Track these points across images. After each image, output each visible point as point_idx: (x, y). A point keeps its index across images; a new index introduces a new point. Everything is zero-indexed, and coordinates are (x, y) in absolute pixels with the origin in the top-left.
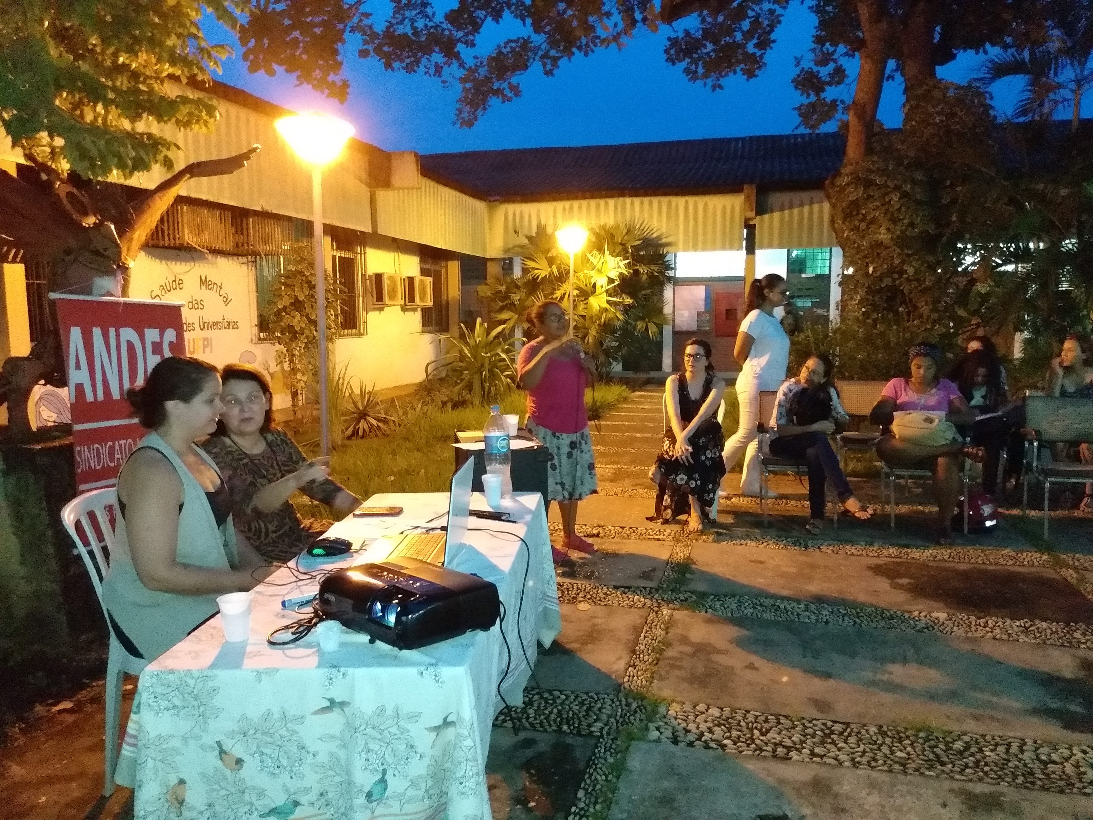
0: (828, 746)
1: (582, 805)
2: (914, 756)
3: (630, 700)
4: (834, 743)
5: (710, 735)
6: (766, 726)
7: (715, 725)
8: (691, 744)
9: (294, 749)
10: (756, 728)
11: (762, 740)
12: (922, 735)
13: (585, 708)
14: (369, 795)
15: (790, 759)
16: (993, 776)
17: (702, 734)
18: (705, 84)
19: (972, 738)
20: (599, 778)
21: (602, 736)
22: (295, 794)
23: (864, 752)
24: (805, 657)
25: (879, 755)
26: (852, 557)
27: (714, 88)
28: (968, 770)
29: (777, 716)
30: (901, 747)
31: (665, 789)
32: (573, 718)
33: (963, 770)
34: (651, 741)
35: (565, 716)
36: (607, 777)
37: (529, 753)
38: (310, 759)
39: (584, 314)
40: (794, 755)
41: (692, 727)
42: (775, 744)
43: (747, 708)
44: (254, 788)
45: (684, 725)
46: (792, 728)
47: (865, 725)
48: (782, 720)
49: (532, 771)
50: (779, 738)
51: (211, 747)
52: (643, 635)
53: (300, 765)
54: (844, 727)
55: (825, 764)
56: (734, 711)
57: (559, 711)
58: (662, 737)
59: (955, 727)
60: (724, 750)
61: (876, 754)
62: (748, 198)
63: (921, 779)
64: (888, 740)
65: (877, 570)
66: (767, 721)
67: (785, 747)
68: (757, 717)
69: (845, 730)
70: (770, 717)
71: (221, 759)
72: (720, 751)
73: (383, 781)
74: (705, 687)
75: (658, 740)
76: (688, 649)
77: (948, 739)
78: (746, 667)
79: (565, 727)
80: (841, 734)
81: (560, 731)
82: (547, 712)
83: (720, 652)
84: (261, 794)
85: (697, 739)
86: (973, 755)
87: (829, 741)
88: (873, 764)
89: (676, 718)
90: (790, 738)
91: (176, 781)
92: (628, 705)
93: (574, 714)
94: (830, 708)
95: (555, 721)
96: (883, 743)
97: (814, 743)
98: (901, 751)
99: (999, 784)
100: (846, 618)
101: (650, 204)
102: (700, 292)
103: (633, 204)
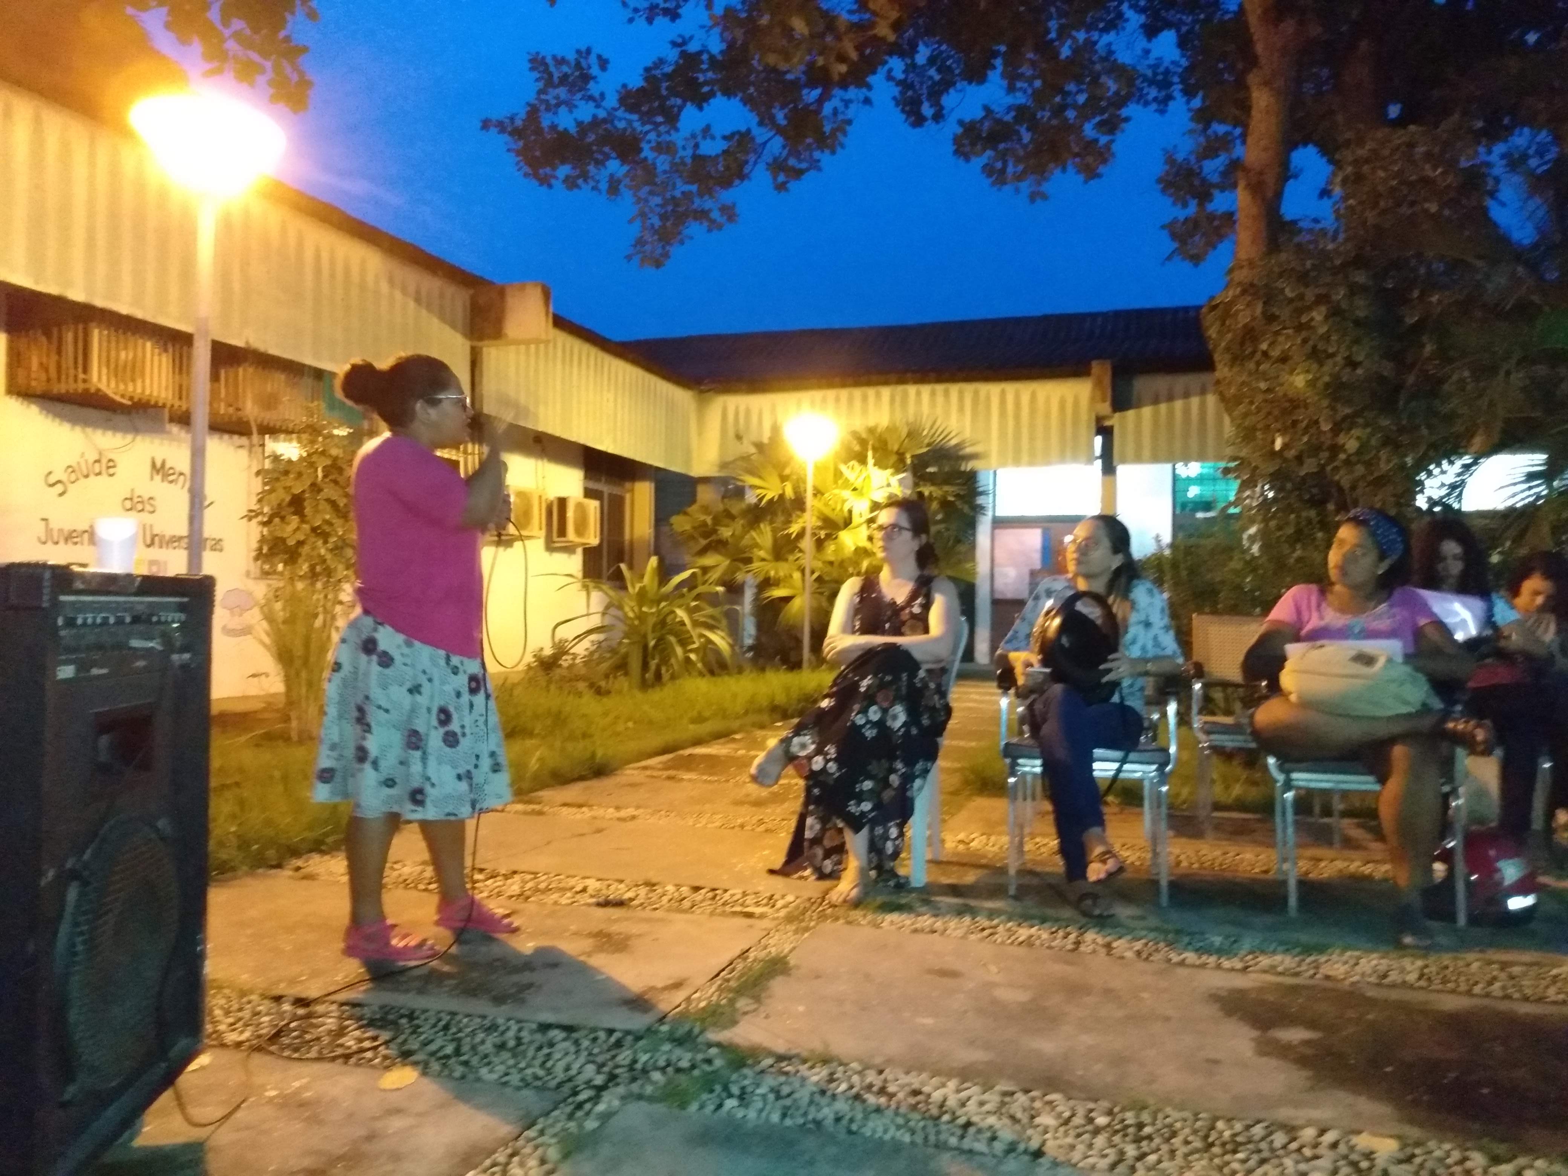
18: (1017, 191)
26: (1182, 972)
27: (1033, 197)
62: (1098, 384)
65: (1232, 1004)
101: (947, 394)
102: (1033, 538)
103: (918, 394)
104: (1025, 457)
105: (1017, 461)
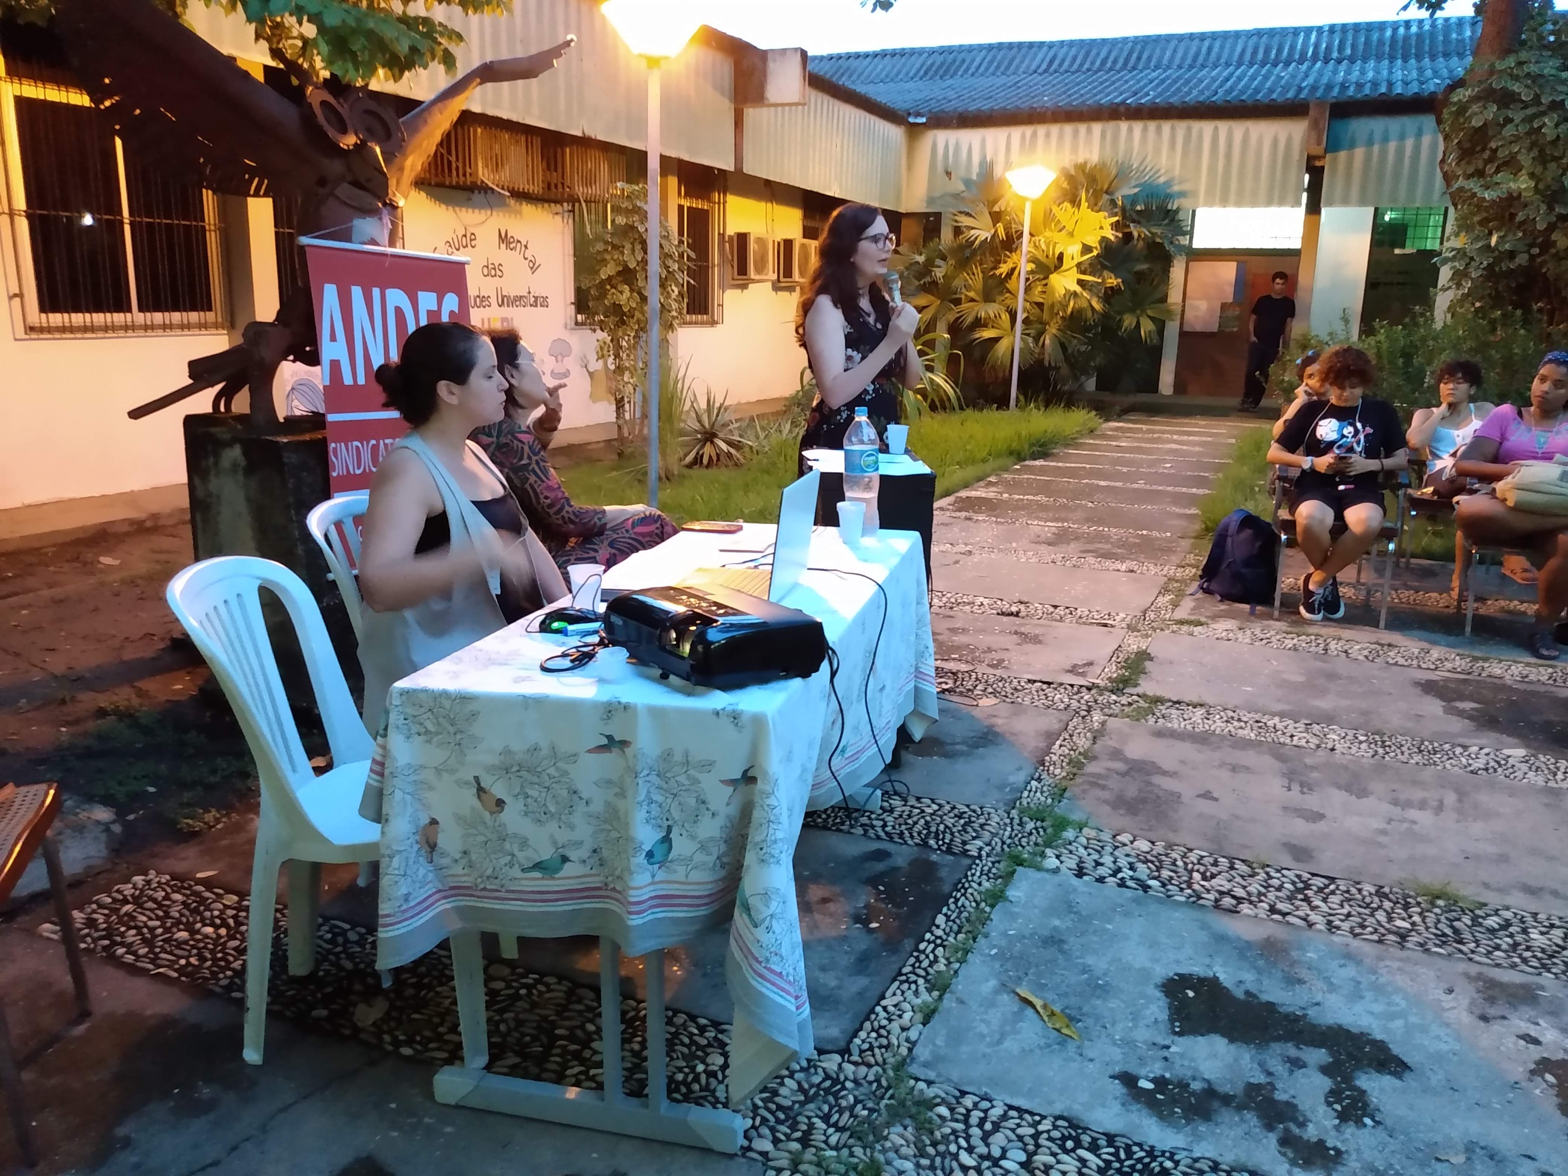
0: (1298, 903)
1: (939, 933)
2: (1421, 928)
3: (1026, 819)
4: (1307, 899)
5: (1131, 873)
6: (1214, 870)
7: (1140, 861)
8: (1101, 880)
9: (564, 793)
10: (1198, 871)
11: (1203, 886)
12: (1441, 903)
13: (962, 821)
14: (650, 855)
15: (1238, 912)
16: (1535, 963)
17: (1119, 870)
19: (1515, 914)
20: (967, 903)
21: (980, 857)
22: (563, 847)
23: (1349, 915)
24: (1289, 790)
25: (1370, 920)
26: (1395, 668)
28: (1497, 953)
29: (1231, 860)
30: (1405, 915)
31: (1055, 928)
32: (944, 832)
33: (1490, 952)
34: (1047, 871)
35: (933, 829)
36: (978, 904)
37: (880, 867)
38: (581, 808)
39: (1041, 300)
40: (1245, 908)
41: (1107, 860)
42: (1221, 893)
43: (1189, 846)
44: (515, 835)
45: (1096, 856)
46: (1250, 876)
47: (1358, 883)
48: (1238, 865)
49: (881, 888)
50: (1227, 886)
51: (467, 783)
52: (1058, 743)
53: (570, 814)
54: (1326, 882)
55: (1288, 923)
56: (1170, 846)
57: (927, 823)
58: (1063, 868)
59: (1493, 900)
60: (1146, 892)
61: (1365, 920)
62: (1315, 125)
63: (1425, 956)
64: (1387, 905)
65: (1429, 688)
66: (1215, 864)
67: (1234, 897)
68: (1202, 857)
69: (1327, 886)
70: (1221, 860)
71: (479, 797)
72: (1141, 892)
73: (666, 840)
74: (1135, 815)
75: (1056, 871)
76: (1120, 766)
77: (1478, 912)
78: (1199, 796)
79: (932, 842)
80: (1320, 890)
81: (925, 844)
82: (910, 821)
83: (1165, 773)
84: (524, 843)
85: (1111, 875)
86: (1511, 936)
87: (1300, 896)
88: (1358, 930)
89: (1086, 848)
90: (1244, 887)
91: (427, 821)
92: (1021, 824)
93: (946, 827)
94: (1312, 857)
95: (919, 833)
96: (1380, 907)
97: (1277, 897)
98: (1403, 919)
99: (1540, 974)
100: (1364, 746)
101: (1159, 130)
102: (1228, 271)
103: (1130, 130)
104: (1232, 196)
105: (1224, 202)
